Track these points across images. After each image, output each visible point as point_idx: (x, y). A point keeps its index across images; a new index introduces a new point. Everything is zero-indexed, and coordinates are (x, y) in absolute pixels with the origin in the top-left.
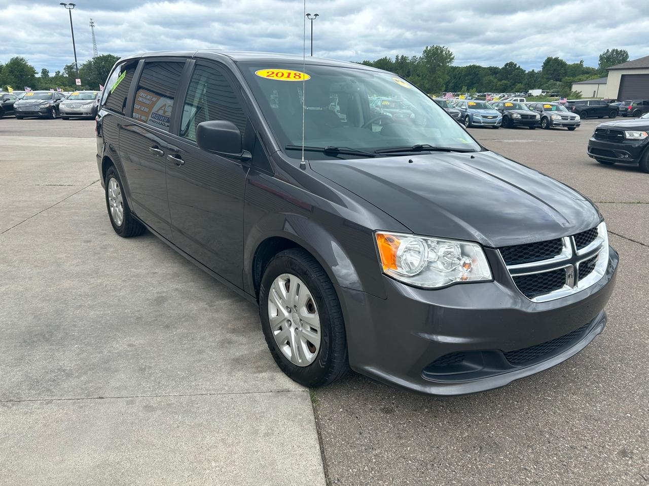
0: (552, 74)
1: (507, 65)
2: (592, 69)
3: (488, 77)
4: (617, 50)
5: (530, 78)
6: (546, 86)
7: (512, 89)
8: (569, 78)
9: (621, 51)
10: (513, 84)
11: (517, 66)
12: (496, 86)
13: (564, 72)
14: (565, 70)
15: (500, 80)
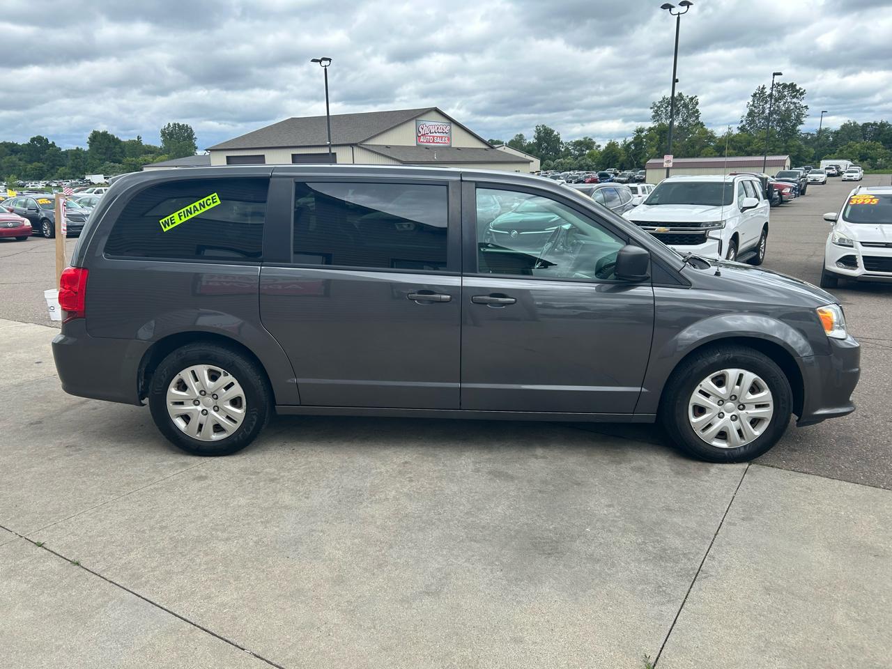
0: (105, 154)
1: (33, 140)
2: (155, 147)
3: (8, 157)
4: (178, 124)
5: (77, 159)
6: (102, 170)
7: (53, 175)
8: (132, 159)
9: (183, 125)
10: (52, 168)
11: (50, 142)
12: (25, 171)
13: (120, 150)
14: (121, 148)
15: (31, 162)
